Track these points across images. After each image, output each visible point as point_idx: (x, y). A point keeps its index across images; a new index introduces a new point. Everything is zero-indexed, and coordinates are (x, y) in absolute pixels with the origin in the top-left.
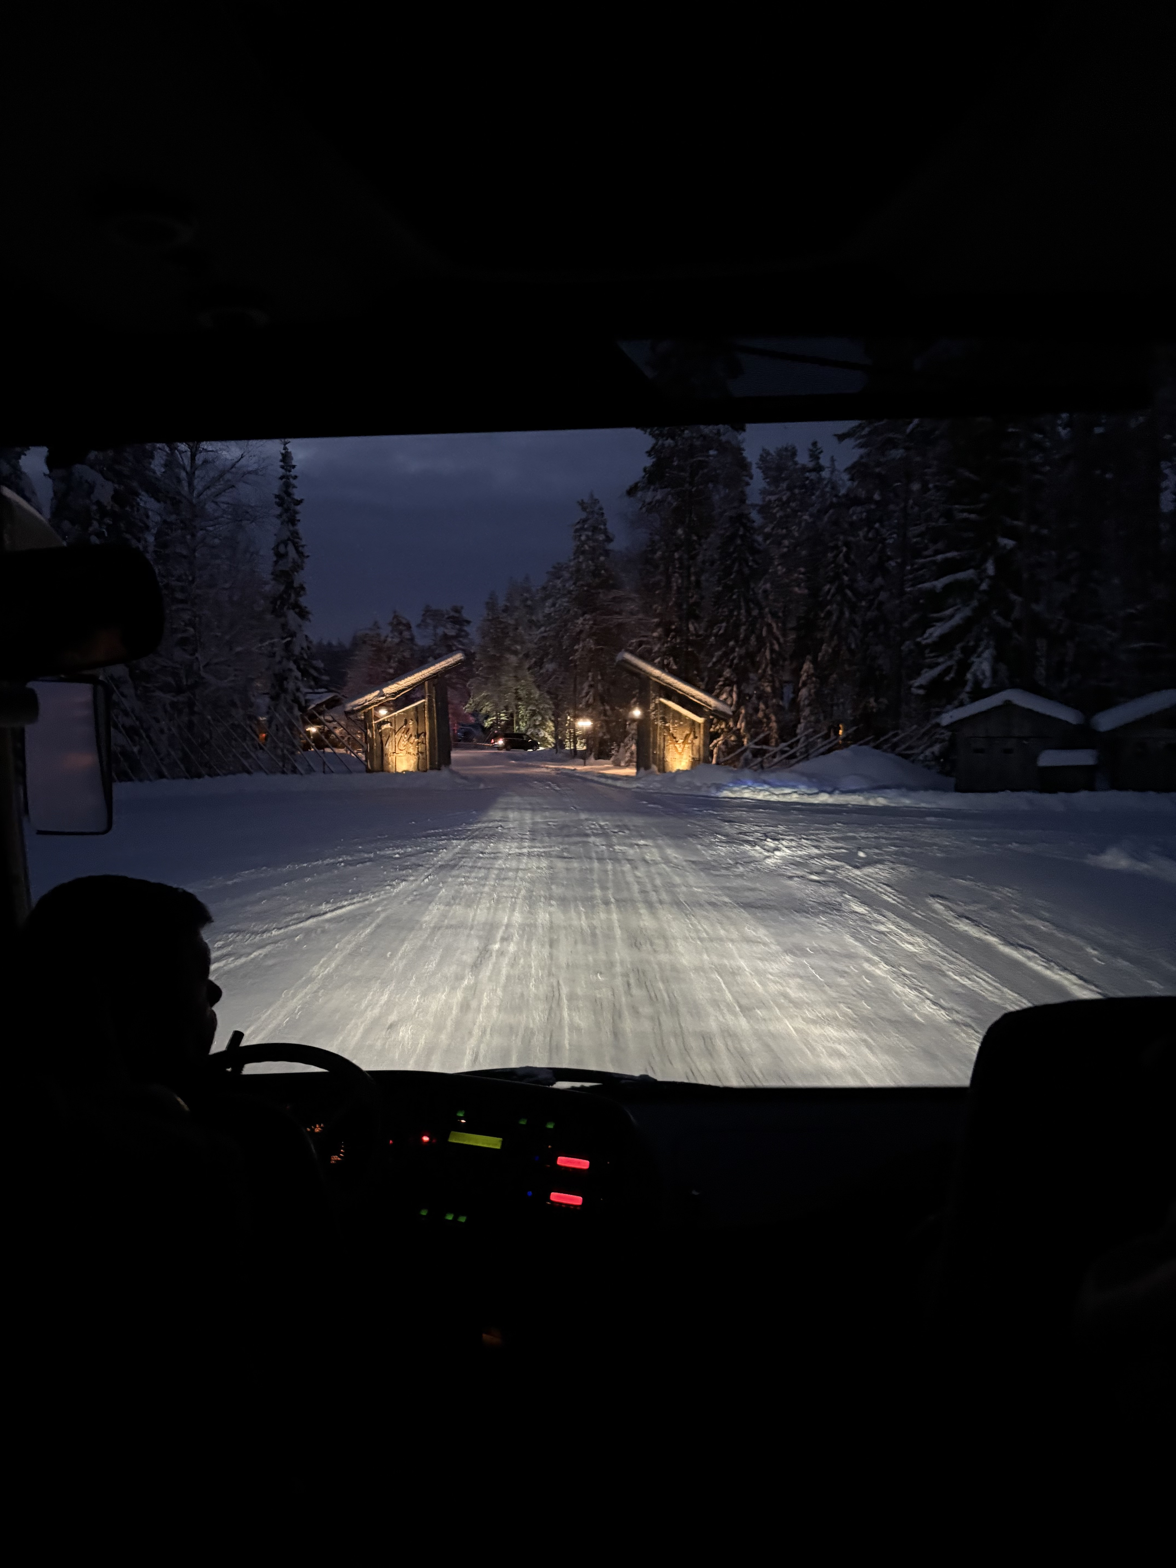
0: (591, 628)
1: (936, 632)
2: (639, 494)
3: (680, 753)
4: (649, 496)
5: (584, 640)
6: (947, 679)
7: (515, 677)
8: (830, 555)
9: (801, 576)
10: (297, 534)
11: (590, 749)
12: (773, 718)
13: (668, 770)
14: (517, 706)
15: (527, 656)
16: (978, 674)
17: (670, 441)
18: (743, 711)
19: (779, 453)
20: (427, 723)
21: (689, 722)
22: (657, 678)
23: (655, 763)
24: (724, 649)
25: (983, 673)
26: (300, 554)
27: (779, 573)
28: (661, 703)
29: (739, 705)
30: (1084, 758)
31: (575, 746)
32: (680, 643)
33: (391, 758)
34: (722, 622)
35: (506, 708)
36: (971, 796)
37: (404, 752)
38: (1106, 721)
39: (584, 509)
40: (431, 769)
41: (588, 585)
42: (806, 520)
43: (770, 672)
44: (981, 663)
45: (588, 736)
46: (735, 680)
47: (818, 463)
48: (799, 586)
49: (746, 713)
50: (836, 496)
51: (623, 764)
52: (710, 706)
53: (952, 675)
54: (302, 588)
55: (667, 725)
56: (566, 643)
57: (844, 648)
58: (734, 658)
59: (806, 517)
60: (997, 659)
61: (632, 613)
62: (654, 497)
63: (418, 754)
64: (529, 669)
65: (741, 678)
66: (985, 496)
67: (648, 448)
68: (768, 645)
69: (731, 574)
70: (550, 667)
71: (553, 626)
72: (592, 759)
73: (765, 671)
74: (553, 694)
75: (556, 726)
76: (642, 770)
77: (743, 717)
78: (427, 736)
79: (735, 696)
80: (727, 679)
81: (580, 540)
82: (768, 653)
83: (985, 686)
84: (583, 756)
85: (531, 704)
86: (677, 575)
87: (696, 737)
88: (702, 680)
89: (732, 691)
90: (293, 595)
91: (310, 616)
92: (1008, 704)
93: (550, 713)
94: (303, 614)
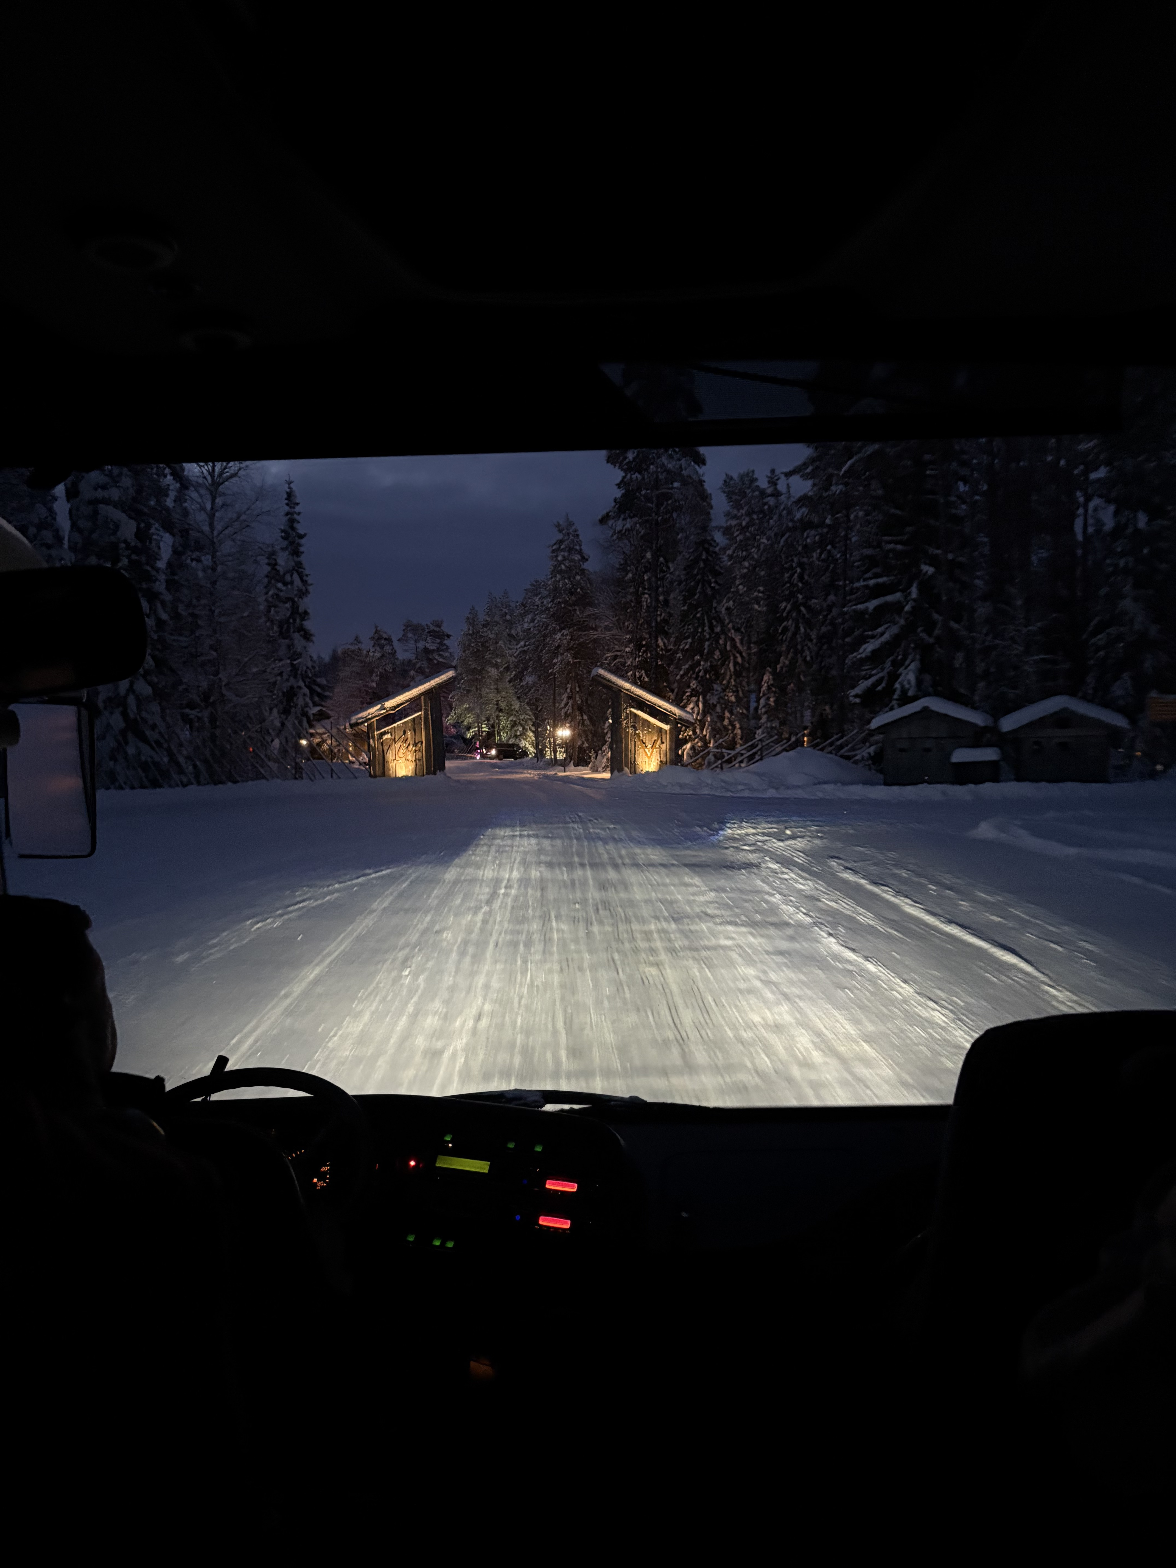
0: (568, 643)
1: (869, 648)
2: (610, 522)
3: (649, 757)
4: (619, 525)
5: (562, 654)
6: (879, 688)
7: (497, 689)
8: (786, 575)
9: (760, 595)
10: (301, 564)
11: (570, 757)
12: (738, 726)
13: (638, 771)
14: (498, 717)
15: (507, 669)
16: (905, 683)
17: (636, 476)
18: (709, 719)
19: (742, 477)
20: (423, 733)
21: (656, 729)
22: (627, 690)
23: (627, 766)
24: (690, 663)
25: (909, 683)
26: (305, 582)
27: (741, 592)
28: (631, 712)
29: (705, 713)
30: (989, 754)
31: (555, 755)
32: (651, 658)
33: (392, 765)
34: (687, 638)
35: (488, 719)
36: (895, 788)
37: (404, 759)
38: (1008, 723)
39: (560, 531)
40: (427, 774)
41: (566, 602)
42: (763, 543)
43: (733, 683)
44: (907, 674)
45: (567, 745)
46: (700, 690)
47: (776, 489)
48: (758, 604)
49: (712, 720)
50: (791, 520)
51: (600, 769)
52: (675, 715)
53: (883, 685)
54: (306, 613)
55: (637, 732)
56: (545, 657)
57: (800, 660)
58: (700, 671)
59: (764, 540)
60: (921, 671)
61: (607, 628)
62: (624, 526)
63: (415, 761)
64: (510, 682)
65: (706, 689)
66: (909, 529)
67: (618, 481)
68: (732, 658)
69: (695, 594)
70: (529, 679)
71: (533, 641)
72: (572, 767)
73: (729, 682)
74: (534, 705)
75: (536, 737)
76: (616, 772)
77: (709, 726)
78: (424, 744)
79: (701, 705)
80: (693, 690)
81: (557, 559)
82: (731, 665)
83: (910, 693)
84: (564, 764)
85: (512, 715)
86: (646, 596)
87: (662, 743)
88: (672, 691)
89: (698, 701)
90: (298, 621)
91: (314, 638)
92: (926, 709)
93: (530, 723)
94: (307, 636)
